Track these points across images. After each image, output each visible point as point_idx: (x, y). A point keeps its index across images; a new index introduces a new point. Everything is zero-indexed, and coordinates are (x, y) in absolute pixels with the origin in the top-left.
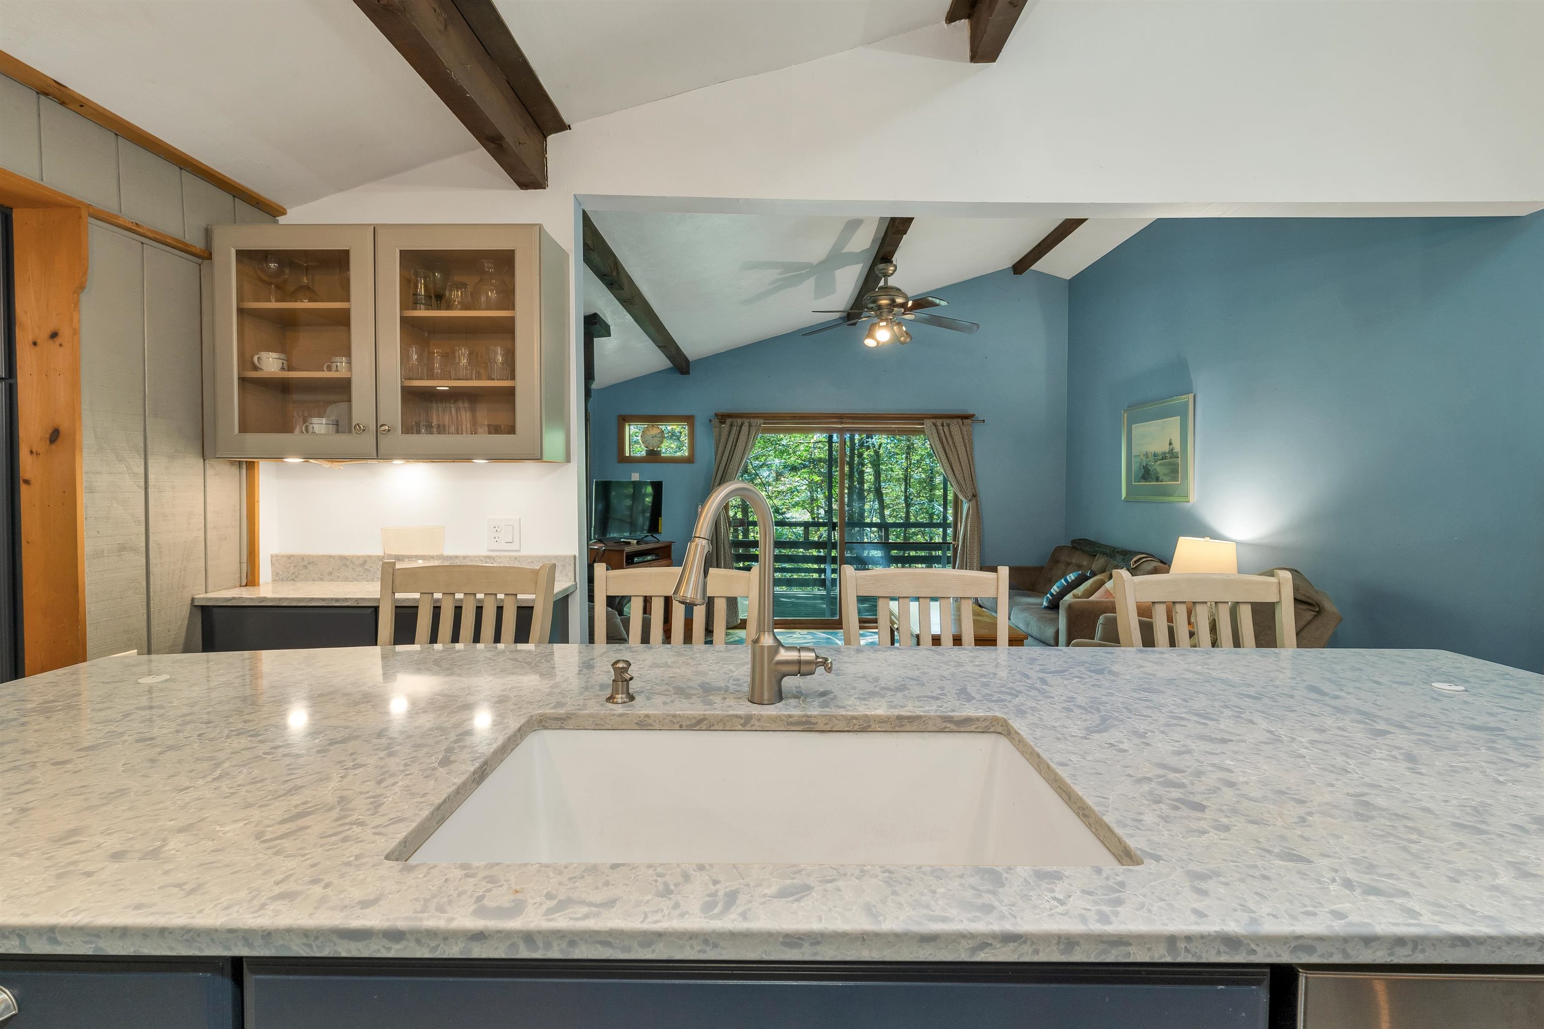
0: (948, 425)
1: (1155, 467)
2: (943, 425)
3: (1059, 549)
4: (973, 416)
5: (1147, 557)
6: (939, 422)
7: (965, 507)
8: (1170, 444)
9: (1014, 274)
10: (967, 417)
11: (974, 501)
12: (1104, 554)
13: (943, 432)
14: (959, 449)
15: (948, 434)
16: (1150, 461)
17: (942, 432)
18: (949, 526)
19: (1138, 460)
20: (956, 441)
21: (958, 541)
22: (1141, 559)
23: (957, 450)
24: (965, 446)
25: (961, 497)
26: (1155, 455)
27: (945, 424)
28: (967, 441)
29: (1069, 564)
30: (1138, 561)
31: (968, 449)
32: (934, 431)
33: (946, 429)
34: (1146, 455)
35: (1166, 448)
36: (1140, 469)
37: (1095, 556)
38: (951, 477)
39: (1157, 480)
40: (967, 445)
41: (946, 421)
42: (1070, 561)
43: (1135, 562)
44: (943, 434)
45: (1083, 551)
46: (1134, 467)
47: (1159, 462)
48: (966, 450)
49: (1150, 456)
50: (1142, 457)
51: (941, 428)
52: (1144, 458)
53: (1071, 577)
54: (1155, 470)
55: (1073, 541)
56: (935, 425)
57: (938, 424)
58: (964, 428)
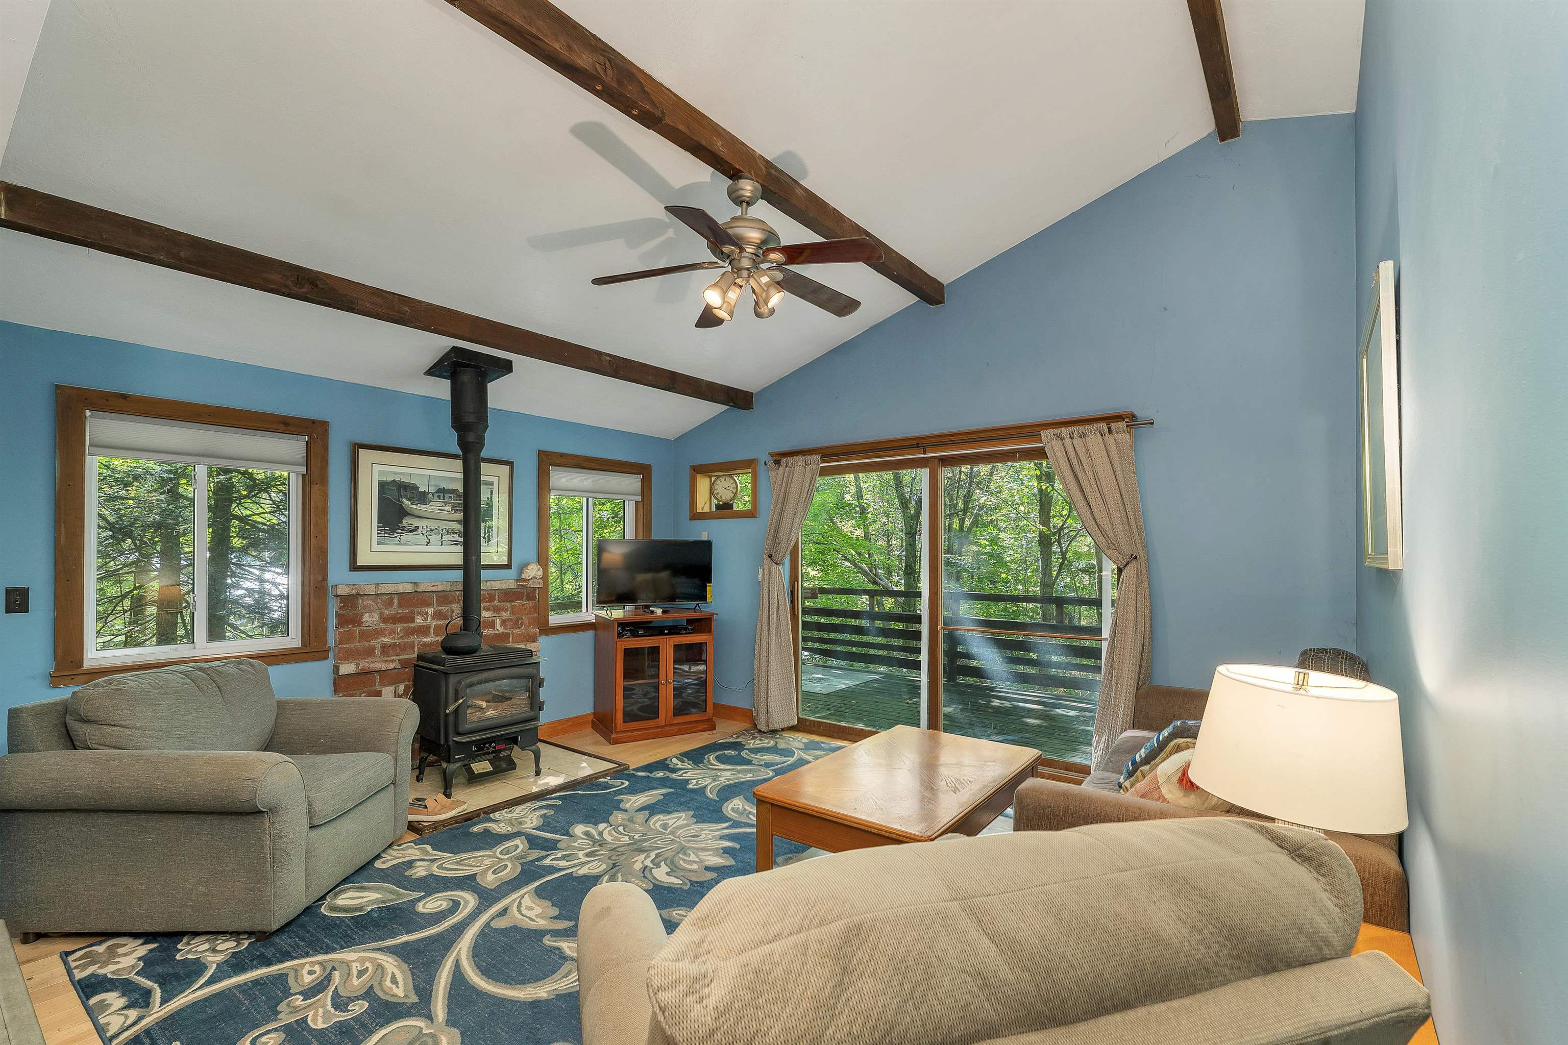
0: (1083, 436)
2: (1072, 437)
4: (1131, 415)
6: (1065, 432)
9: (1222, 141)
10: (1119, 418)
11: (1131, 566)
13: (1073, 450)
14: (1101, 475)
15: (1081, 452)
17: (1070, 448)
20: (1097, 461)
23: (1097, 478)
24: (1113, 468)
25: (1109, 559)
27: (1075, 435)
28: (1117, 460)
32: (1059, 448)
33: (1078, 442)
38: (1089, 525)
40: (1118, 467)
41: (1078, 430)
44: (1073, 452)
48: (1115, 475)
51: (1069, 442)
56: (1059, 437)
57: (1064, 435)
58: (1110, 439)
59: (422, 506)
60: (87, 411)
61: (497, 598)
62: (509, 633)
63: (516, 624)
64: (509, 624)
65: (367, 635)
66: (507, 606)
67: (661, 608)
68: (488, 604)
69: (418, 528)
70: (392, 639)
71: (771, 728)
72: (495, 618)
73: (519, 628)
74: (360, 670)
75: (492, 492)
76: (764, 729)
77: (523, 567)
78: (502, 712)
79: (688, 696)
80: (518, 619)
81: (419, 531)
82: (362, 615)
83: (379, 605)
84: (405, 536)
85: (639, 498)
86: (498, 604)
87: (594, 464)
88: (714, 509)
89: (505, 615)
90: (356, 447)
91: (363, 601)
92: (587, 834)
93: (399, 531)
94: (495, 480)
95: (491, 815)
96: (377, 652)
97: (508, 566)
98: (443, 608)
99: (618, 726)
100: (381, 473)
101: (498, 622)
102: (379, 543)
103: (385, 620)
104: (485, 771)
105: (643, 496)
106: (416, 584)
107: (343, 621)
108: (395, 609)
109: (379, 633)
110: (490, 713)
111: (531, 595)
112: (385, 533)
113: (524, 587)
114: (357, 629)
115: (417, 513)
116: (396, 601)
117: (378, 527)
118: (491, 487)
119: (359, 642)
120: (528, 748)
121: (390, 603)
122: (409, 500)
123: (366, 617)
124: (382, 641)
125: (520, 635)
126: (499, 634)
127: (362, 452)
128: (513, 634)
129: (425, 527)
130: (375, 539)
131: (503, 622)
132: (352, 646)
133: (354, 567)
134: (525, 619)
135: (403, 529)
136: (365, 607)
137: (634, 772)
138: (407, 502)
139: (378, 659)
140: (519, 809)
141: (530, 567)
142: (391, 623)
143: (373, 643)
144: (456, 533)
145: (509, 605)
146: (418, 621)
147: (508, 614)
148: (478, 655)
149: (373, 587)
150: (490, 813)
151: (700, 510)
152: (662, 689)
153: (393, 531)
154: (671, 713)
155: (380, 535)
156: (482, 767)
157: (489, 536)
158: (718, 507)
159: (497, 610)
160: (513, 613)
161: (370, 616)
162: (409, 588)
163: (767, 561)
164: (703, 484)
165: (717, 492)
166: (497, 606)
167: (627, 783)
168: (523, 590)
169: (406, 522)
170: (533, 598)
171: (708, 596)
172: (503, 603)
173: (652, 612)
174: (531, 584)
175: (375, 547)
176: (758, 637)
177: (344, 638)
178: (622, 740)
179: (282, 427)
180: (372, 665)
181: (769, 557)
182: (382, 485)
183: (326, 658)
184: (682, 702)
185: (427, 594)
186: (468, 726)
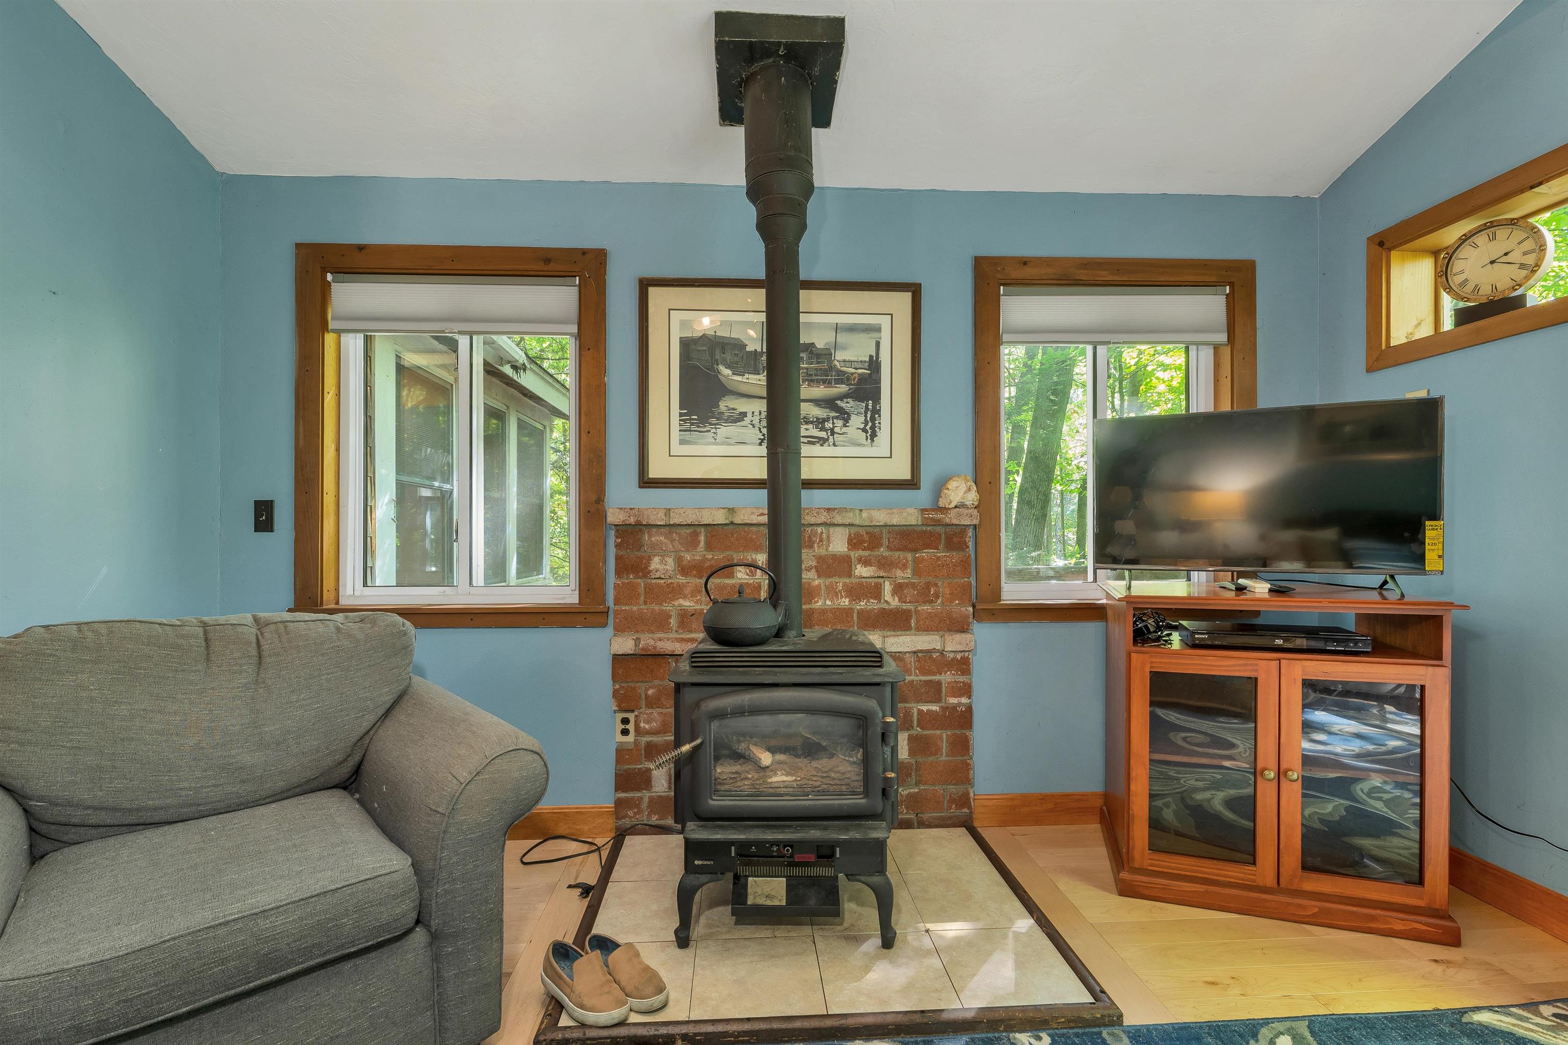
59: (751, 376)
60: (329, 274)
61: (885, 542)
62: (909, 611)
63: (925, 595)
64: (910, 593)
65: (658, 593)
66: (906, 558)
67: (1267, 580)
68: (867, 553)
69: (744, 414)
70: (697, 602)
72: (881, 580)
73: (932, 602)
74: (642, 649)
75: (878, 344)
77: (940, 487)
78: (805, 782)
79: (1369, 794)
80: (928, 585)
81: (747, 420)
82: (649, 559)
83: (676, 544)
84: (724, 430)
85: (1222, 338)
86: (887, 554)
87: (1104, 273)
88: (1448, 324)
89: (904, 575)
90: (645, 285)
91: (650, 537)
93: (714, 421)
94: (885, 321)
96: (673, 622)
97: (912, 484)
99: (1137, 854)
100: (684, 324)
101: (887, 587)
102: (682, 442)
103: (684, 569)
104: (769, 903)
105: (1231, 326)
106: (732, 511)
107: (623, 568)
108: (699, 553)
109: (676, 591)
110: (779, 778)
111: (955, 540)
112: (692, 424)
113: (937, 523)
114: (641, 582)
115: (744, 389)
116: (702, 538)
117: (681, 415)
118: (876, 335)
119: (645, 603)
120: (862, 878)
121: (692, 543)
122: (728, 367)
123: (655, 564)
124: (680, 606)
125: (931, 617)
126: (891, 610)
127: (652, 290)
128: (917, 612)
129: (757, 413)
130: (676, 435)
131: (898, 589)
132: (635, 608)
133: (646, 482)
134: (944, 587)
135: (720, 417)
136: (654, 546)
138: (726, 372)
139: (671, 636)
141: (952, 485)
142: (695, 576)
143: (666, 607)
144: (812, 422)
145: (909, 556)
146: (739, 575)
147: (909, 573)
149: (661, 514)
151: (1400, 339)
153: (704, 421)
154: (1292, 859)
155: (683, 428)
156: (767, 890)
157: (873, 428)
158: (1464, 317)
159: (884, 564)
160: (916, 572)
161: (661, 562)
162: (720, 518)
165: (1458, 279)
166: (884, 558)
168: (938, 529)
169: (727, 404)
170: (962, 546)
171: (1431, 556)
172: (897, 553)
174: (952, 518)
175: (677, 449)
177: (625, 594)
178: (1147, 892)
179: (539, 266)
180: (660, 645)
182: (687, 345)
183: (604, 625)
184: (1347, 809)
185: (754, 529)
186: (716, 803)
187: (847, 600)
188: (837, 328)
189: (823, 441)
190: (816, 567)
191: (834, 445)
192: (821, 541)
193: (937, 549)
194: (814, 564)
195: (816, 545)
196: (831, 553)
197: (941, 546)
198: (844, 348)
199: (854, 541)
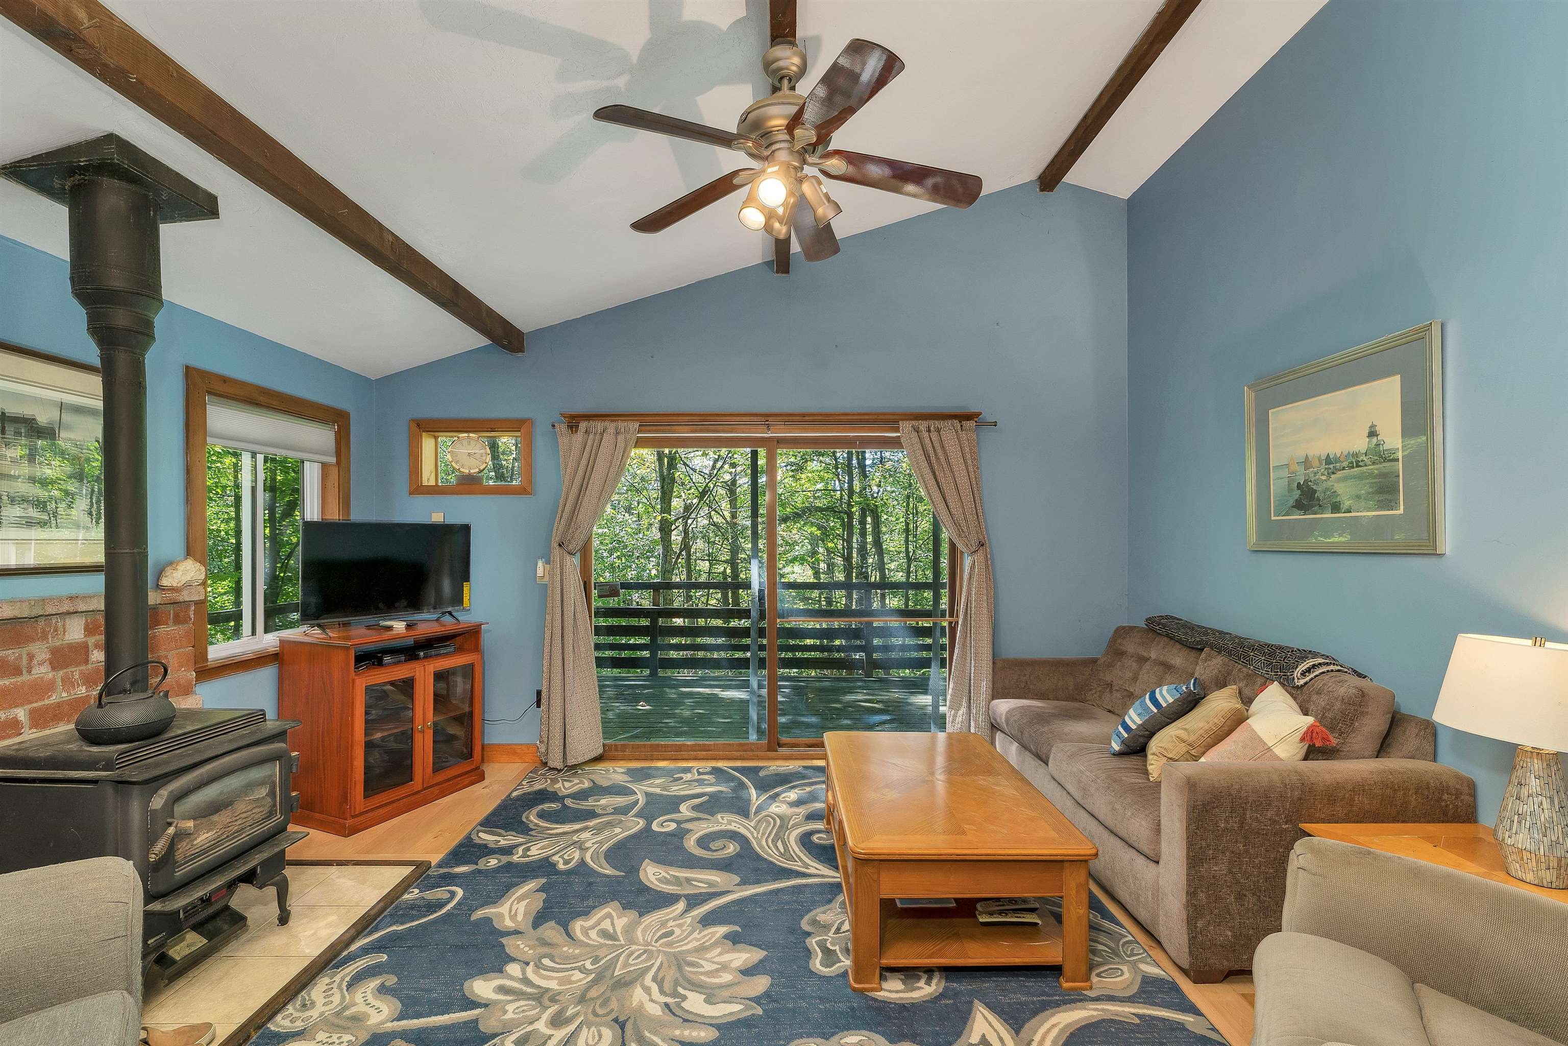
0: (938, 430)
1: (1329, 484)
2: (929, 431)
3: (1122, 632)
4: (978, 415)
5: (1327, 664)
6: (923, 425)
7: (968, 562)
8: (1372, 434)
9: (1042, 190)
10: (969, 417)
11: (980, 553)
12: (1220, 650)
13: (929, 442)
14: (955, 468)
15: (937, 445)
16: (1316, 474)
17: (927, 441)
18: (943, 586)
19: (1285, 473)
20: (952, 456)
21: (957, 616)
22: (1314, 666)
23: (952, 472)
24: (965, 462)
25: (960, 546)
26: (1328, 460)
27: (932, 429)
28: (969, 456)
29: (1142, 660)
30: (1309, 670)
31: (971, 469)
32: (916, 440)
33: (934, 436)
34: (1307, 463)
35: (1360, 444)
36: (1290, 490)
37: (1202, 650)
38: (944, 516)
39: (1336, 508)
40: (969, 462)
41: (934, 424)
42: (1145, 654)
43: (1303, 674)
44: (930, 445)
45: (1171, 639)
46: (1277, 486)
47: (1340, 474)
48: (967, 470)
49: (1315, 463)
50: (1295, 467)
51: (926, 434)
52: (1301, 470)
53: (1167, 695)
54: (1327, 489)
55: (1149, 621)
56: (917, 430)
57: (921, 428)
58: (963, 435)
71: (571, 761)
76: (558, 764)
78: (223, 830)
85: (331, 458)
92: (502, 989)
95: (271, 1027)
98: (10, 652)
99: (357, 806)
105: (338, 453)
111: (182, 615)
113: (170, 600)
120: (270, 882)
134: (172, 658)
137: (446, 870)
140: (317, 992)
148: (173, 734)
150: (264, 1024)
151: (425, 483)
152: (418, 738)
154: (429, 770)
156: (186, 944)
163: (557, 551)
164: (428, 444)
167: (460, 893)
168: (170, 606)
170: (186, 620)
171: (466, 599)
173: (390, 628)
174: (185, 596)
176: (546, 649)
178: (362, 826)
181: (560, 545)
186: (180, 873)
187: (84, 687)
188: (62, 406)
189: (43, 524)
190: (49, 659)
191: (57, 527)
192: (56, 630)
193: (167, 624)
194: (48, 656)
195: (50, 636)
196: (68, 642)
197: (171, 622)
198: (69, 428)
199: (91, 626)
